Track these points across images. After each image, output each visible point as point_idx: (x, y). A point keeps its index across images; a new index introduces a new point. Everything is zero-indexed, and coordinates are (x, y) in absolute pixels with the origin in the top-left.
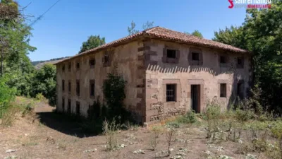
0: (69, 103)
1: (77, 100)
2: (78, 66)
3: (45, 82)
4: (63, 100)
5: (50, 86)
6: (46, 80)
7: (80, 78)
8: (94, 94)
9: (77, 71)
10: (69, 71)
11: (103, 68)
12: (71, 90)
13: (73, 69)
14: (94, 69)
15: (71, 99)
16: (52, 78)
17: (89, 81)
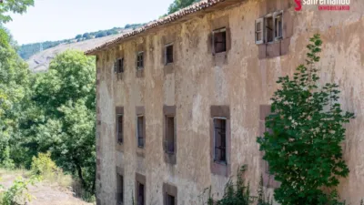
1: (167, 178)
2: (169, 54)
4: (121, 180)
5: (75, 128)
6: (62, 108)
7: (176, 99)
8: (227, 158)
9: (168, 76)
10: (137, 76)
11: (259, 61)
12: (147, 141)
13: (152, 67)
14: (225, 67)
15: (146, 174)
16: (83, 101)
17: (208, 109)
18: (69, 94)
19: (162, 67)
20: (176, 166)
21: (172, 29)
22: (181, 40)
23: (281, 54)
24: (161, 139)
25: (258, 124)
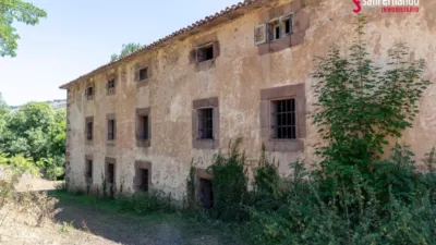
0: (111, 168)
1: (140, 156)
2: (143, 74)
3: (26, 136)
4: (90, 163)
5: (36, 142)
7: (151, 102)
8: (215, 135)
9: (141, 89)
10: (108, 94)
11: (259, 57)
12: (118, 135)
13: (125, 85)
14: (212, 69)
15: (117, 157)
16: (40, 128)
17: (190, 103)
18: (32, 124)
19: (134, 84)
20: (151, 148)
21: (147, 56)
22: (157, 61)
23: (290, 46)
24: (133, 132)
25: (258, 105)
